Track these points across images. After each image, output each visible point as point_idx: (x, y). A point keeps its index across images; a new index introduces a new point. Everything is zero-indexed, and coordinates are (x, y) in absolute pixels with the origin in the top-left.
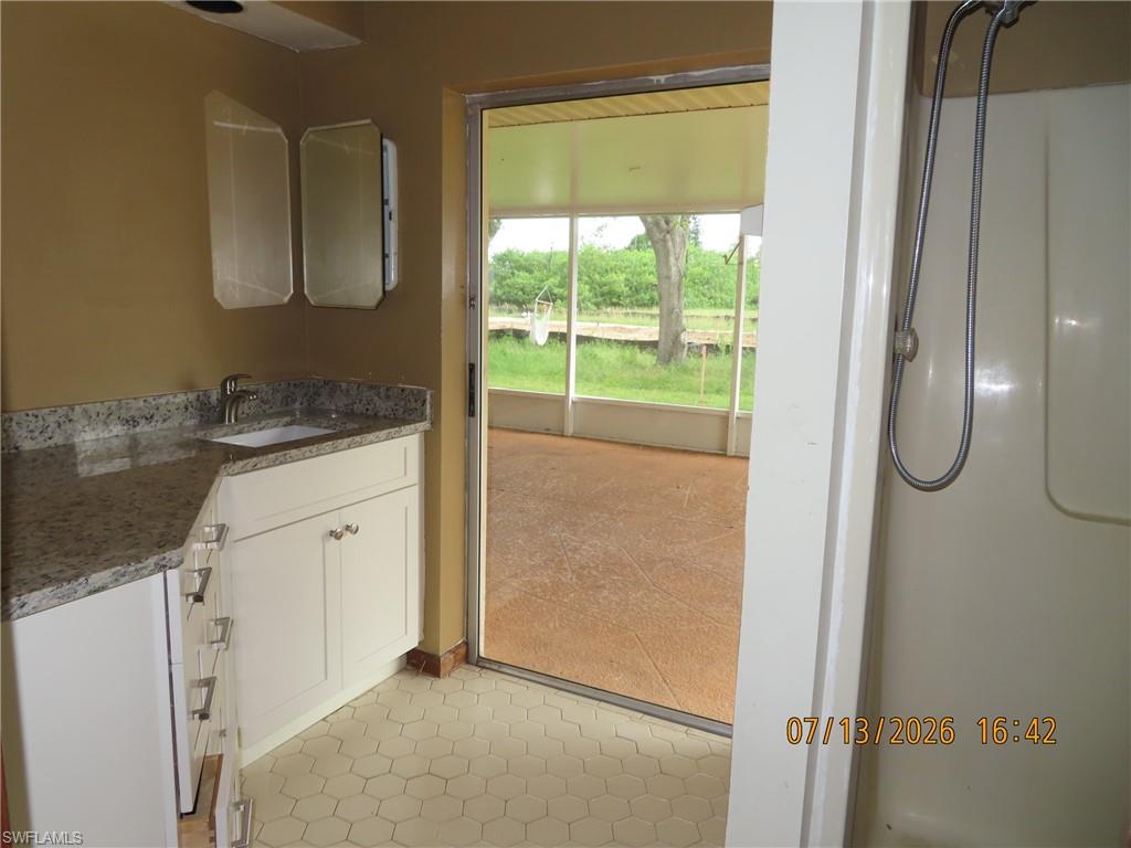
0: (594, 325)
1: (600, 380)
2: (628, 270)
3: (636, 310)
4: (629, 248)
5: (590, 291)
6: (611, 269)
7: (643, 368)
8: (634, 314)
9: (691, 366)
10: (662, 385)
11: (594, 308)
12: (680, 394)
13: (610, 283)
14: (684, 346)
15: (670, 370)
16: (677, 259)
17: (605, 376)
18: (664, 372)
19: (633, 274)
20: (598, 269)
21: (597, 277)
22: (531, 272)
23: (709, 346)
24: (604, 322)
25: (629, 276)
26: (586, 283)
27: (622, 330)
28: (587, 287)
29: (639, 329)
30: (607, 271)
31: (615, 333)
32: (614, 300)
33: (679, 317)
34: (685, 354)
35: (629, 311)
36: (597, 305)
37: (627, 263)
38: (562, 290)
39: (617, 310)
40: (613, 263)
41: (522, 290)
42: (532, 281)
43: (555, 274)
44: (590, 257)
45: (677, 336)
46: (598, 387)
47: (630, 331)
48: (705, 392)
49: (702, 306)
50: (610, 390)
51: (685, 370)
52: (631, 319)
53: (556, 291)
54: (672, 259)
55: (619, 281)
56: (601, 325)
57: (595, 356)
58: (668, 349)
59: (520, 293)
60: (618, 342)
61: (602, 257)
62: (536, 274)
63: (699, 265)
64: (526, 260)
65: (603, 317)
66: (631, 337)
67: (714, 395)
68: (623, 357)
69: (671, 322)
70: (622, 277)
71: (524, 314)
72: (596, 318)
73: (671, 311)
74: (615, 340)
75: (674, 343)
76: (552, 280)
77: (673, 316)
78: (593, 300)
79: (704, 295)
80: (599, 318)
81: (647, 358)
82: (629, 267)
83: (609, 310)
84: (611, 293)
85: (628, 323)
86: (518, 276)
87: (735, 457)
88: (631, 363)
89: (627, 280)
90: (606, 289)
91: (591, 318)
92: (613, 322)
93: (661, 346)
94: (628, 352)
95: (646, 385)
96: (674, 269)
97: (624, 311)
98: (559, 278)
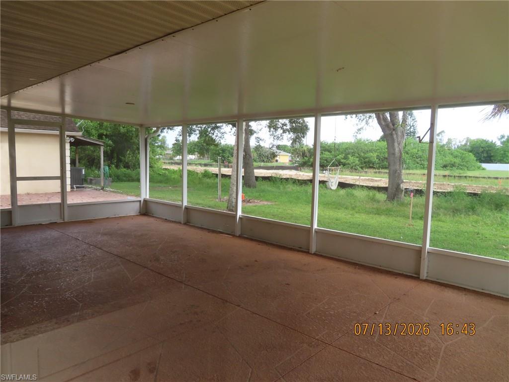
0: (358, 177)
1: (353, 209)
2: (378, 151)
3: (381, 170)
4: (379, 141)
5: (359, 161)
6: (370, 151)
7: (378, 202)
8: (379, 172)
9: (406, 202)
10: (388, 213)
11: (360, 169)
12: (399, 219)
13: (369, 157)
14: (403, 191)
15: (394, 204)
16: (399, 144)
17: (356, 207)
18: (390, 205)
19: (380, 153)
20: (364, 151)
21: (362, 154)
22: (330, 152)
23: (417, 190)
24: (363, 176)
25: (379, 154)
26: (357, 157)
27: (372, 180)
28: (357, 159)
29: (381, 180)
30: (368, 151)
31: (368, 182)
32: (371, 165)
33: (400, 175)
34: (403, 195)
35: (377, 170)
36: (362, 168)
37: (378, 148)
38: (345, 160)
39: (372, 170)
40: (370, 148)
41: (326, 160)
42: (331, 156)
43: (342, 153)
44: (360, 145)
45: (399, 185)
46: (351, 212)
47: (376, 181)
48: (413, 218)
49: (416, 168)
50: (357, 215)
51: (403, 204)
52: (377, 175)
53: (342, 161)
54: (396, 144)
55: (373, 156)
56: (361, 178)
57: (353, 195)
58: (394, 192)
59: (325, 162)
60: (367, 187)
61: (366, 145)
62: (333, 153)
63: (415, 148)
64: (329, 146)
65: (363, 174)
66: (375, 184)
67: (418, 221)
68: (369, 196)
69: (395, 178)
70: (375, 155)
71: (324, 172)
72: (360, 174)
73: (395, 171)
74: (366, 186)
75: (396, 189)
76: (340, 156)
77: (397, 174)
78: (360, 166)
79: (418, 163)
80: (362, 174)
81: (382, 196)
82: (379, 149)
83: (367, 170)
84: (370, 162)
85: (376, 177)
86: (324, 154)
87: (426, 281)
88: (373, 200)
89: (378, 156)
90: (367, 160)
91: (358, 174)
92: (368, 176)
93: (389, 190)
94: (371, 193)
95: (378, 212)
96: (397, 150)
97: (374, 170)
98: (344, 155)
